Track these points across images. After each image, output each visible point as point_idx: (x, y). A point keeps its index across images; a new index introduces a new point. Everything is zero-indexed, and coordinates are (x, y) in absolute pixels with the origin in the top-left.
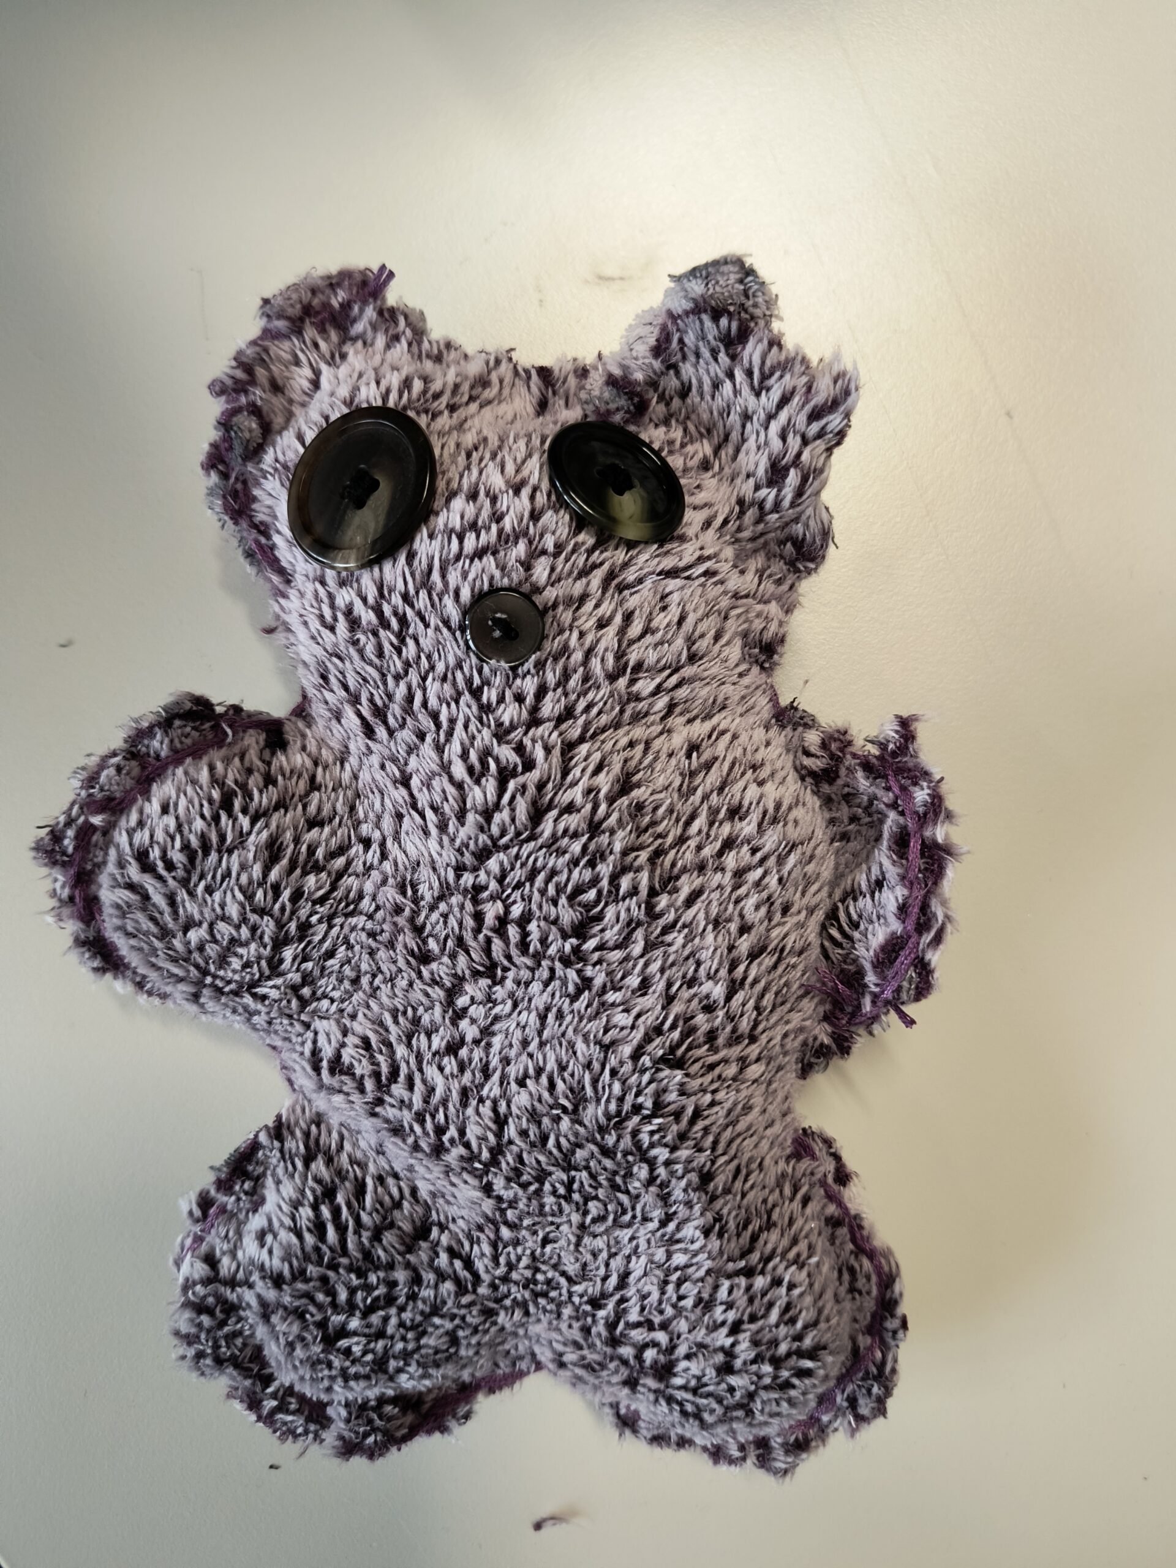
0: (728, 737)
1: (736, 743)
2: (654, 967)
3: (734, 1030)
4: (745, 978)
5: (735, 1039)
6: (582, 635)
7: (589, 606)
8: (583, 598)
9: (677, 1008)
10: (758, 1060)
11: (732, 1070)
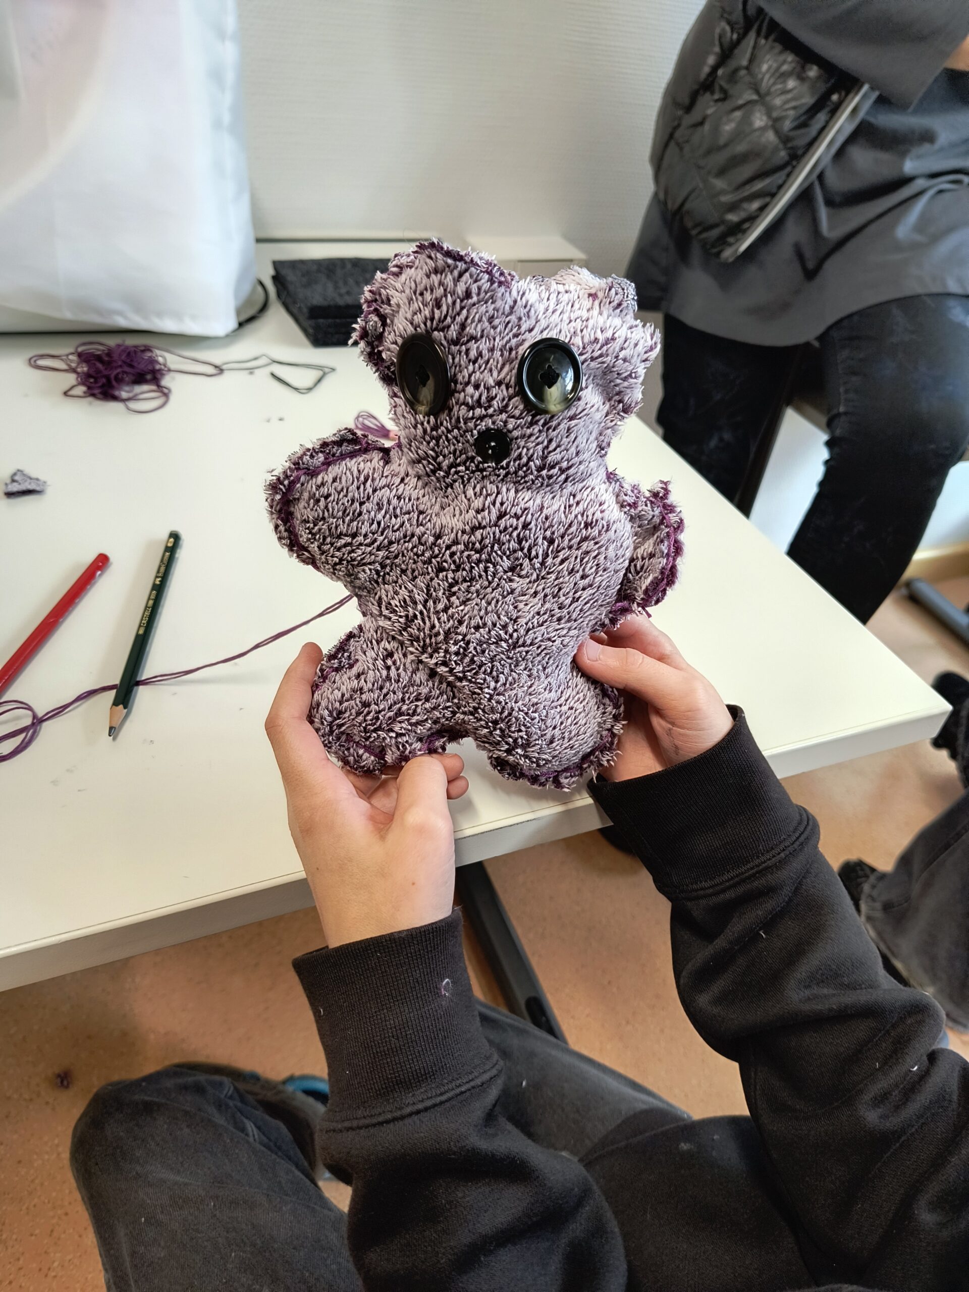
0: (589, 489)
1: (593, 492)
2: (540, 588)
3: (570, 617)
4: (580, 597)
5: (569, 621)
6: (528, 450)
7: (533, 438)
8: (531, 435)
9: (547, 605)
10: (575, 628)
11: (565, 632)
